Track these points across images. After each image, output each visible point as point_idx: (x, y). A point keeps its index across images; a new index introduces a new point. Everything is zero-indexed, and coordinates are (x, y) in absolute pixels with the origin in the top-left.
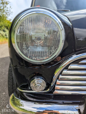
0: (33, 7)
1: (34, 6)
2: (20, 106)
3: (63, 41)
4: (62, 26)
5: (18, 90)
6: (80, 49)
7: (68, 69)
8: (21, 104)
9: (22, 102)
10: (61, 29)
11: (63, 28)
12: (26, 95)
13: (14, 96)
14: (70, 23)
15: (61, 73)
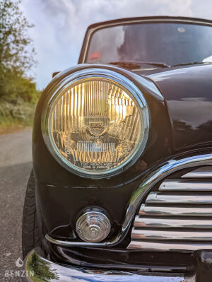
0: (83, 65)
1: (85, 62)
2: (49, 277)
3: (146, 129)
4: (144, 101)
5: (48, 242)
6: (183, 148)
7: (158, 191)
8: (53, 274)
9: (54, 267)
10: (142, 106)
11: (145, 105)
12: (64, 252)
13: (37, 255)
14: (160, 95)
15: (143, 201)
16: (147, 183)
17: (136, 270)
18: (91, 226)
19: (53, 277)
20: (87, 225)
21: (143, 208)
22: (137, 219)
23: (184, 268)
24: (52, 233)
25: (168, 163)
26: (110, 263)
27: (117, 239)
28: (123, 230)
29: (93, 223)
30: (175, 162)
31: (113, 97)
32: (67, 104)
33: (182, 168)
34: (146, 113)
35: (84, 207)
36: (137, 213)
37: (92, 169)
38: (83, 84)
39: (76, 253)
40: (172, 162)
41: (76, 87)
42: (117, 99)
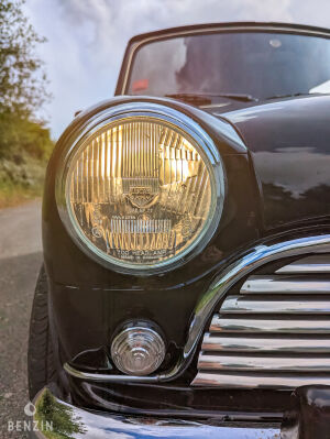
0: (122, 97)
1: (126, 94)
2: (70, 430)
4: (216, 153)
5: (68, 375)
6: (278, 226)
7: (239, 294)
8: (76, 426)
9: (78, 415)
10: (213, 162)
11: (218, 159)
12: (93, 390)
13: (51, 396)
14: (243, 145)
15: (216, 310)
17: (205, 419)
18: (134, 349)
19: (76, 429)
20: (129, 348)
21: (216, 320)
22: (207, 338)
24: (75, 362)
25: (254, 251)
26: (165, 407)
27: (176, 370)
28: (185, 355)
29: (138, 345)
30: (265, 248)
31: (168, 148)
32: (95, 159)
33: (276, 257)
34: (220, 173)
35: (124, 320)
36: (206, 329)
37: (135, 260)
38: (120, 128)
39: (112, 392)
40: (261, 249)
41: (109, 132)
42: (173, 149)
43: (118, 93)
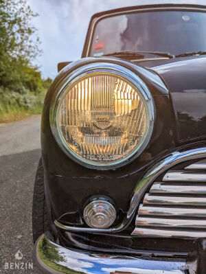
0: (87, 59)
2: (58, 260)
4: (149, 93)
5: (57, 227)
6: (187, 140)
7: (161, 181)
8: (62, 257)
9: (62, 251)
10: (147, 99)
11: (150, 96)
12: (73, 237)
13: (47, 239)
14: (165, 88)
15: (147, 191)
16: (151, 173)
17: (140, 255)
18: (97, 214)
19: (62, 259)
20: (94, 213)
21: (148, 197)
22: (141, 207)
23: (186, 254)
24: (61, 219)
25: (172, 155)
26: (116, 248)
27: (122, 226)
28: (128, 217)
29: (100, 211)
30: (178, 154)
31: (119, 92)
32: (75, 98)
33: (187, 159)
34: (151, 106)
35: (90, 196)
36: (141, 202)
37: (99, 161)
38: (90, 79)
39: (84, 238)
40: (176, 154)
41: (83, 82)
42: (122, 93)
43: (84, 56)
